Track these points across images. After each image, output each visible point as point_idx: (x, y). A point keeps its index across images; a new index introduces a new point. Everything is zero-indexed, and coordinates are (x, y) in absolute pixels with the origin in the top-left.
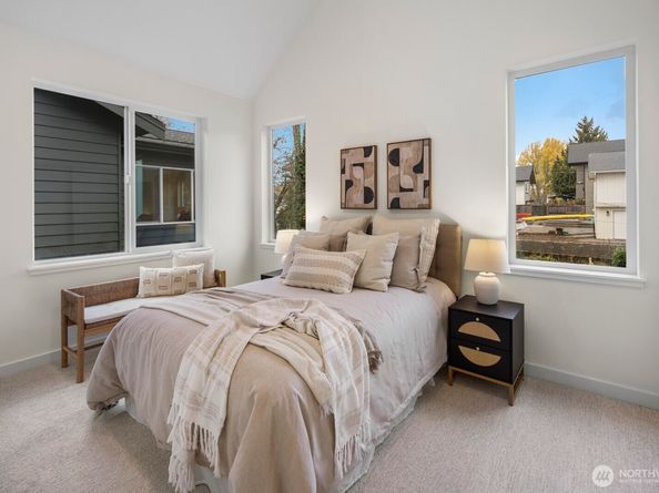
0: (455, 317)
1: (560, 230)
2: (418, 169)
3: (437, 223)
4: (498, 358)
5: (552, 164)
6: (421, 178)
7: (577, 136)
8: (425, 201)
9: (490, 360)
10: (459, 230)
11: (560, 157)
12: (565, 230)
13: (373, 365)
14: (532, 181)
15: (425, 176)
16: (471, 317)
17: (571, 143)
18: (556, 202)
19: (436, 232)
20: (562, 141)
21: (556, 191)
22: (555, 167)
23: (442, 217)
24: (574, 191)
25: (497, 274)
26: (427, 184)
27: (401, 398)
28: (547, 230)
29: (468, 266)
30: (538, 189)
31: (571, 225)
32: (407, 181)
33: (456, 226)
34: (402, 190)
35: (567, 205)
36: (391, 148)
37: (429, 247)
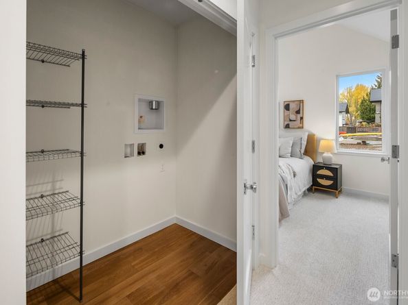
0: (316, 168)
1: (364, 142)
2: (298, 112)
3: (307, 134)
4: (332, 182)
5: (360, 101)
6: (299, 116)
7: (376, 84)
8: (301, 125)
9: (329, 183)
10: (315, 137)
11: (365, 97)
12: (367, 142)
13: (294, 176)
14: (347, 112)
15: (300, 115)
16: (322, 168)
17: (372, 89)
18: (362, 125)
19: (306, 138)
20: (367, 86)
21: (363, 118)
22: (362, 103)
23: (309, 131)
24: (374, 118)
25: (332, 153)
26: (302, 118)
27: (300, 190)
28: (355, 142)
29: (320, 150)
30: (351, 117)
31: (372, 139)
32: (293, 117)
33: (314, 135)
34: (291, 120)
35: (370, 127)
36: (286, 103)
37: (304, 143)
